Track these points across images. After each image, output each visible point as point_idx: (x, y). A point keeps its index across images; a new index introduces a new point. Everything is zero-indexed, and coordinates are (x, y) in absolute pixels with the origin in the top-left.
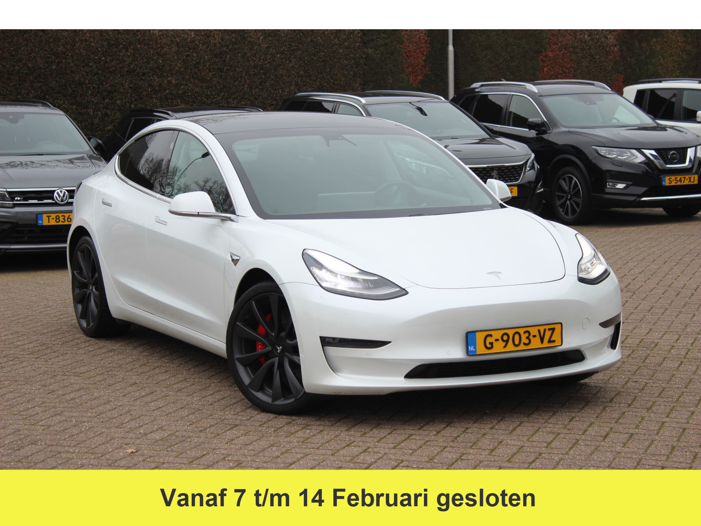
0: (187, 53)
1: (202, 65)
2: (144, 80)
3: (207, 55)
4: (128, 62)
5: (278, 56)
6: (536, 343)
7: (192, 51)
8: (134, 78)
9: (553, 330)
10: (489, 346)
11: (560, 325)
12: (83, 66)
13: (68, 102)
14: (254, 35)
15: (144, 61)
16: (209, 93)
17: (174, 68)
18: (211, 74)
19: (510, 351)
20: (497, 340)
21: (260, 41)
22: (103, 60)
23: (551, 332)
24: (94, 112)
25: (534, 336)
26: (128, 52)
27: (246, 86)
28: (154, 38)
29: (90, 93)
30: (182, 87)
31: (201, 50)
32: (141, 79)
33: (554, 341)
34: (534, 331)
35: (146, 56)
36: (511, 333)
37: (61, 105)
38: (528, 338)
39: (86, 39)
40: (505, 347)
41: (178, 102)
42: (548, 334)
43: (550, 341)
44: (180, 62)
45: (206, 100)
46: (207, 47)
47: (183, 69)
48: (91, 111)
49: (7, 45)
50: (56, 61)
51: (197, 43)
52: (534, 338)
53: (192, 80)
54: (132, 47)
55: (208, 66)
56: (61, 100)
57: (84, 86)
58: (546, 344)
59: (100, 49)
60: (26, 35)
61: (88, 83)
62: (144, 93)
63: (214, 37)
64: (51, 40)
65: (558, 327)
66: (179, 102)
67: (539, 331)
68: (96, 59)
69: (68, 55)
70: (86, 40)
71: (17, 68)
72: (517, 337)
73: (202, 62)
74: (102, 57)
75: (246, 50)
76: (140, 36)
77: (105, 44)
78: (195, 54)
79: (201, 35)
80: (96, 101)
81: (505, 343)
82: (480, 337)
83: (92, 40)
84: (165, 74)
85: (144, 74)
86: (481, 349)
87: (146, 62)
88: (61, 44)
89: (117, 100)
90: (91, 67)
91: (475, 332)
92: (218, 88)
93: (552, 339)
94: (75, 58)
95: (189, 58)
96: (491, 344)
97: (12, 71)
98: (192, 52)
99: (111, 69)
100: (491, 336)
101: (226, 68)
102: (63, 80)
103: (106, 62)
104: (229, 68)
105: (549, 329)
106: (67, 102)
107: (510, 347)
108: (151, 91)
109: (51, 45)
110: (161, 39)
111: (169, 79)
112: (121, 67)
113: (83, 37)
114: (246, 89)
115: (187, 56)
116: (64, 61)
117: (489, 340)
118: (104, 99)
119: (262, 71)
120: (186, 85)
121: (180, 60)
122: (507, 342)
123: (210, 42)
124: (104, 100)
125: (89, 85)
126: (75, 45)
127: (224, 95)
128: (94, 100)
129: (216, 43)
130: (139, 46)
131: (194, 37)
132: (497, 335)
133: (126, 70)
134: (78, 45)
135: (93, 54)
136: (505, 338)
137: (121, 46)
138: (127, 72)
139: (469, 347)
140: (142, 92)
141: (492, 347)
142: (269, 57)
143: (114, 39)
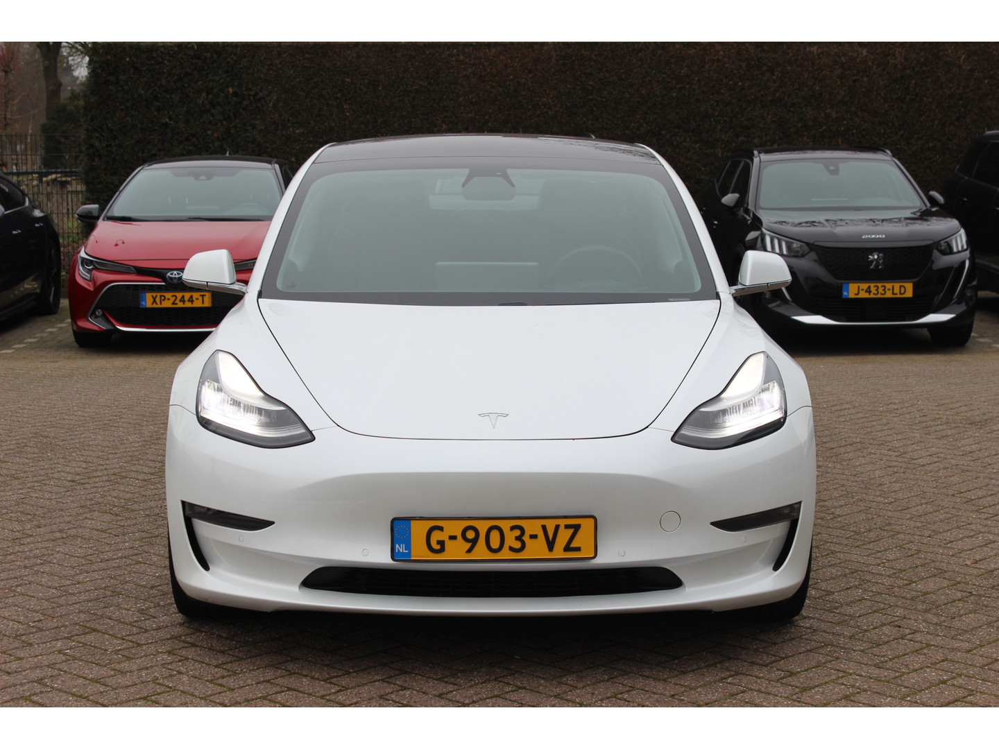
0: (855, 78)
1: (875, 93)
2: (793, 112)
3: (883, 80)
4: (772, 89)
5: (986, 81)
6: (537, 549)
7: (861, 75)
8: (780, 109)
9: (577, 528)
10: (437, 547)
11: (592, 521)
12: (713, 94)
13: (690, 140)
14: (952, 52)
15: (795, 88)
16: (882, 131)
17: (836, 97)
18: (886, 105)
19: (482, 559)
20: (453, 538)
21: (962, 61)
22: (740, 86)
23: (571, 531)
24: (722, 153)
25: (534, 537)
26: (774, 75)
27: (936, 122)
28: (810, 57)
29: (719, 128)
30: (845, 122)
31: (875, 73)
32: (789, 111)
33: (578, 549)
34: (532, 527)
35: (798, 81)
36: (482, 527)
37: (681, 143)
38: (518, 538)
39: (718, 58)
40: (469, 551)
41: (838, 142)
42: (564, 536)
43: (568, 548)
44: (844, 88)
45: (877, 140)
46: (884, 70)
47: (847, 98)
48: (719, 152)
49: (616, 67)
50: (678, 86)
51: (870, 64)
52: (534, 541)
53: (859, 113)
54: (779, 69)
55: (882, 94)
56: (680, 137)
57: (712, 120)
58: (559, 552)
59: (735, 72)
60: (640, 54)
61: (718, 116)
62: (792, 130)
63: (894, 55)
64: (673, 60)
65: (587, 525)
66: (840, 143)
67: (544, 528)
68: (730, 85)
69: (693, 79)
70: (718, 60)
71: (627, 95)
72: (495, 537)
73: (875, 89)
74: (739, 82)
75: (940, 74)
76: (791, 55)
77: (744, 65)
78: (865, 79)
79: (877, 54)
80: (726, 139)
81: (469, 545)
82: (418, 531)
83: (726, 59)
84: (822, 105)
85: (793, 105)
86: (419, 550)
87: (797, 89)
88: (685, 65)
89: (755, 138)
90: (723, 94)
91: (409, 519)
92: (896, 124)
93: (573, 545)
94: (703, 83)
95: (857, 83)
96: (441, 543)
97: (620, 99)
98: (863, 76)
99: (749, 98)
100: (441, 529)
101: (908, 97)
102: (685, 112)
103: (744, 89)
104: (913, 97)
105: (567, 527)
106: (688, 140)
107: (481, 551)
108: (801, 126)
109: (673, 66)
110: (819, 58)
111: (828, 111)
112: (762, 95)
113: (715, 56)
114: (935, 126)
115: (855, 81)
116: (687, 86)
117: (436, 536)
118: (737, 136)
119: (961, 102)
120: (851, 120)
121: (845, 86)
122: (474, 542)
123: (888, 62)
124: (738, 138)
125: (718, 118)
126: (703, 67)
127: (904, 134)
128: (723, 137)
129: (896, 64)
130: (789, 68)
131: (866, 56)
132: (456, 528)
133: (769, 98)
134: (707, 66)
135: (726, 77)
136: (470, 535)
137: (765, 68)
138: (771, 101)
139: (397, 546)
140: (790, 128)
141: (442, 550)
142: (972, 83)
143: (756, 59)
